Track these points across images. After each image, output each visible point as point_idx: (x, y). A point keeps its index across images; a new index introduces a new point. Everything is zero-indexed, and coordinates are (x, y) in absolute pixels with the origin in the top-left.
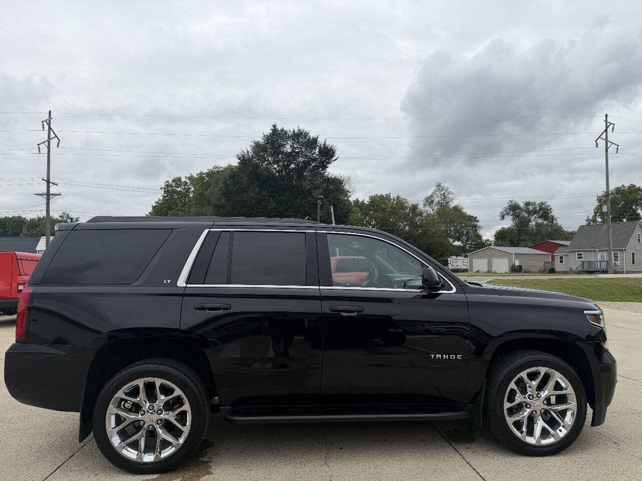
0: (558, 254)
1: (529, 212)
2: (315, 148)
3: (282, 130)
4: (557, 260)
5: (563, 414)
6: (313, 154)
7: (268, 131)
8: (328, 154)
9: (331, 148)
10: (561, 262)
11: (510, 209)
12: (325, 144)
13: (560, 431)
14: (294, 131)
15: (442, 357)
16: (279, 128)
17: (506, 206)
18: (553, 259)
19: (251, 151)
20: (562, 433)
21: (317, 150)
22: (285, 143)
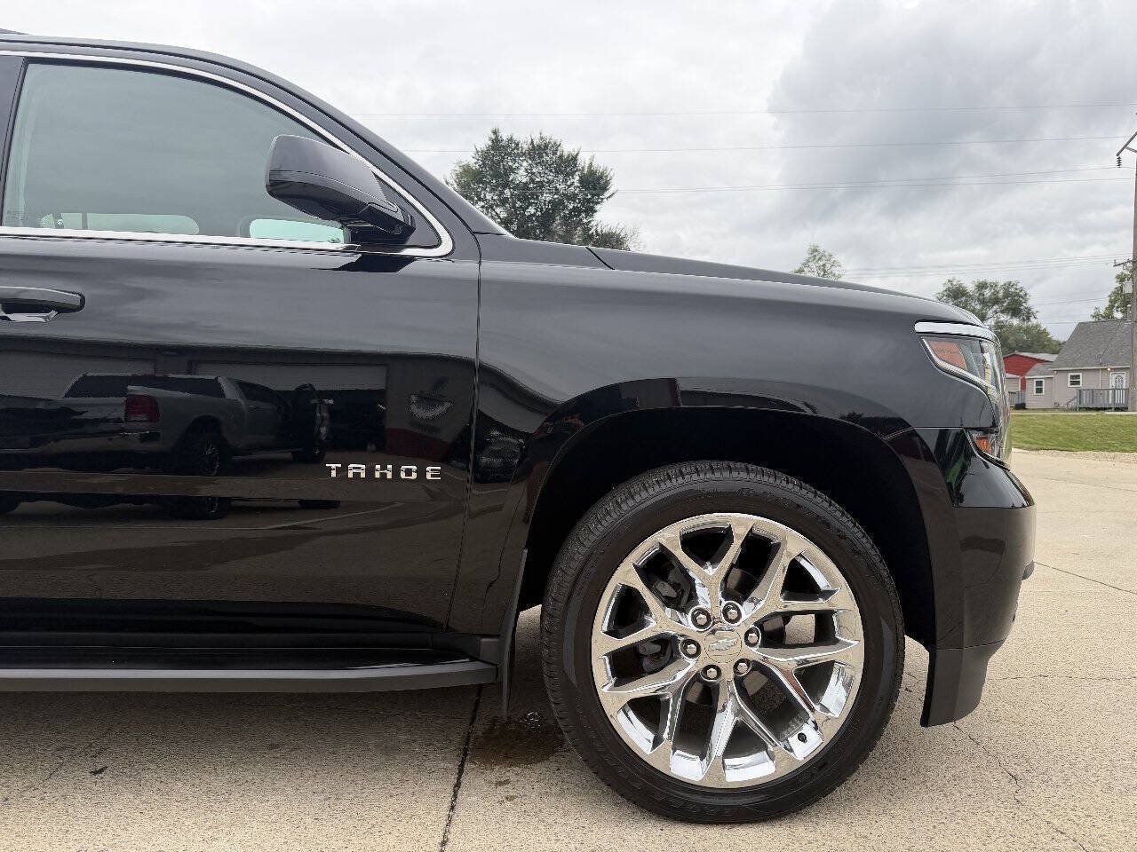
0: (1034, 375)
1: (983, 302)
2: (572, 174)
3: (511, 140)
4: (1032, 387)
5: (815, 678)
6: (569, 186)
7: (484, 142)
8: (596, 185)
9: (602, 173)
10: (1039, 391)
11: (948, 296)
12: (591, 165)
13: (802, 738)
14: (532, 142)
15: (370, 471)
16: (504, 136)
17: (942, 289)
18: (1024, 387)
19: (452, 181)
20: (805, 744)
21: (577, 178)
22: (517, 165)
